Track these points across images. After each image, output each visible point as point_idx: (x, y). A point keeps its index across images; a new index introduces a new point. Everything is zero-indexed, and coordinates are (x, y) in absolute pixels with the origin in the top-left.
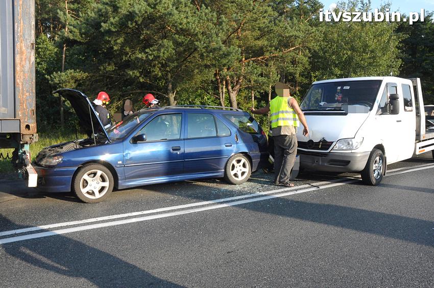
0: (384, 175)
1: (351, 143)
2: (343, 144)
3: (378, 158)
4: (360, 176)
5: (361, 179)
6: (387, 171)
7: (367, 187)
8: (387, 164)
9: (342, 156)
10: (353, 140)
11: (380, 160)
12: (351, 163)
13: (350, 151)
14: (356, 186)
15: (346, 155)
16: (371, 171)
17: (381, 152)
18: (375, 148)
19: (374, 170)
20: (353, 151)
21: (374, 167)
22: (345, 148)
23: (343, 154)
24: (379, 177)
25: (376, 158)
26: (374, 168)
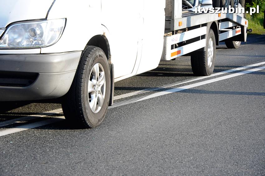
0: (110, 104)
1: (38, 32)
2: (20, 35)
3: (96, 67)
4: (60, 111)
5: (63, 117)
6: (114, 98)
7: (77, 132)
8: (115, 80)
9: (19, 62)
10: (43, 24)
11: (101, 70)
12: (39, 78)
13: (37, 51)
14: (51, 132)
15: (28, 59)
16: (84, 96)
17: (102, 53)
18: (89, 44)
19: (90, 94)
20: (44, 51)
21: (89, 86)
22: (25, 43)
23: (22, 59)
24: (100, 108)
25: (92, 65)
26: (90, 89)
